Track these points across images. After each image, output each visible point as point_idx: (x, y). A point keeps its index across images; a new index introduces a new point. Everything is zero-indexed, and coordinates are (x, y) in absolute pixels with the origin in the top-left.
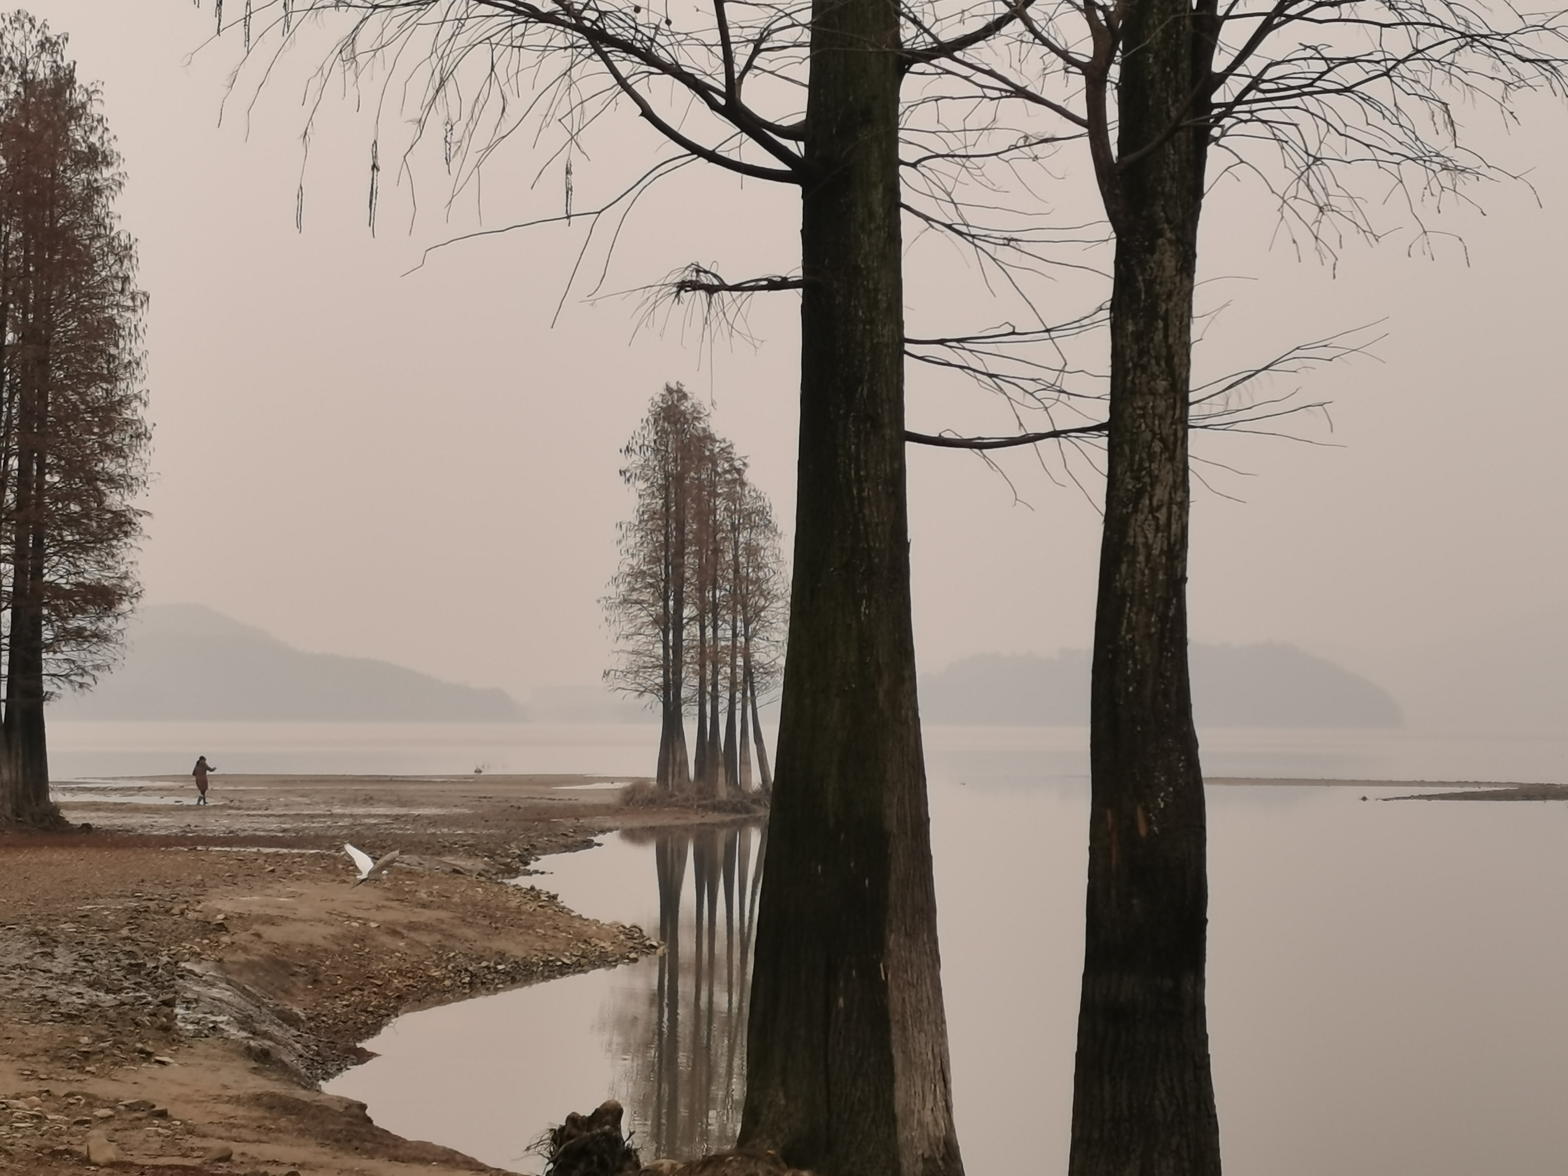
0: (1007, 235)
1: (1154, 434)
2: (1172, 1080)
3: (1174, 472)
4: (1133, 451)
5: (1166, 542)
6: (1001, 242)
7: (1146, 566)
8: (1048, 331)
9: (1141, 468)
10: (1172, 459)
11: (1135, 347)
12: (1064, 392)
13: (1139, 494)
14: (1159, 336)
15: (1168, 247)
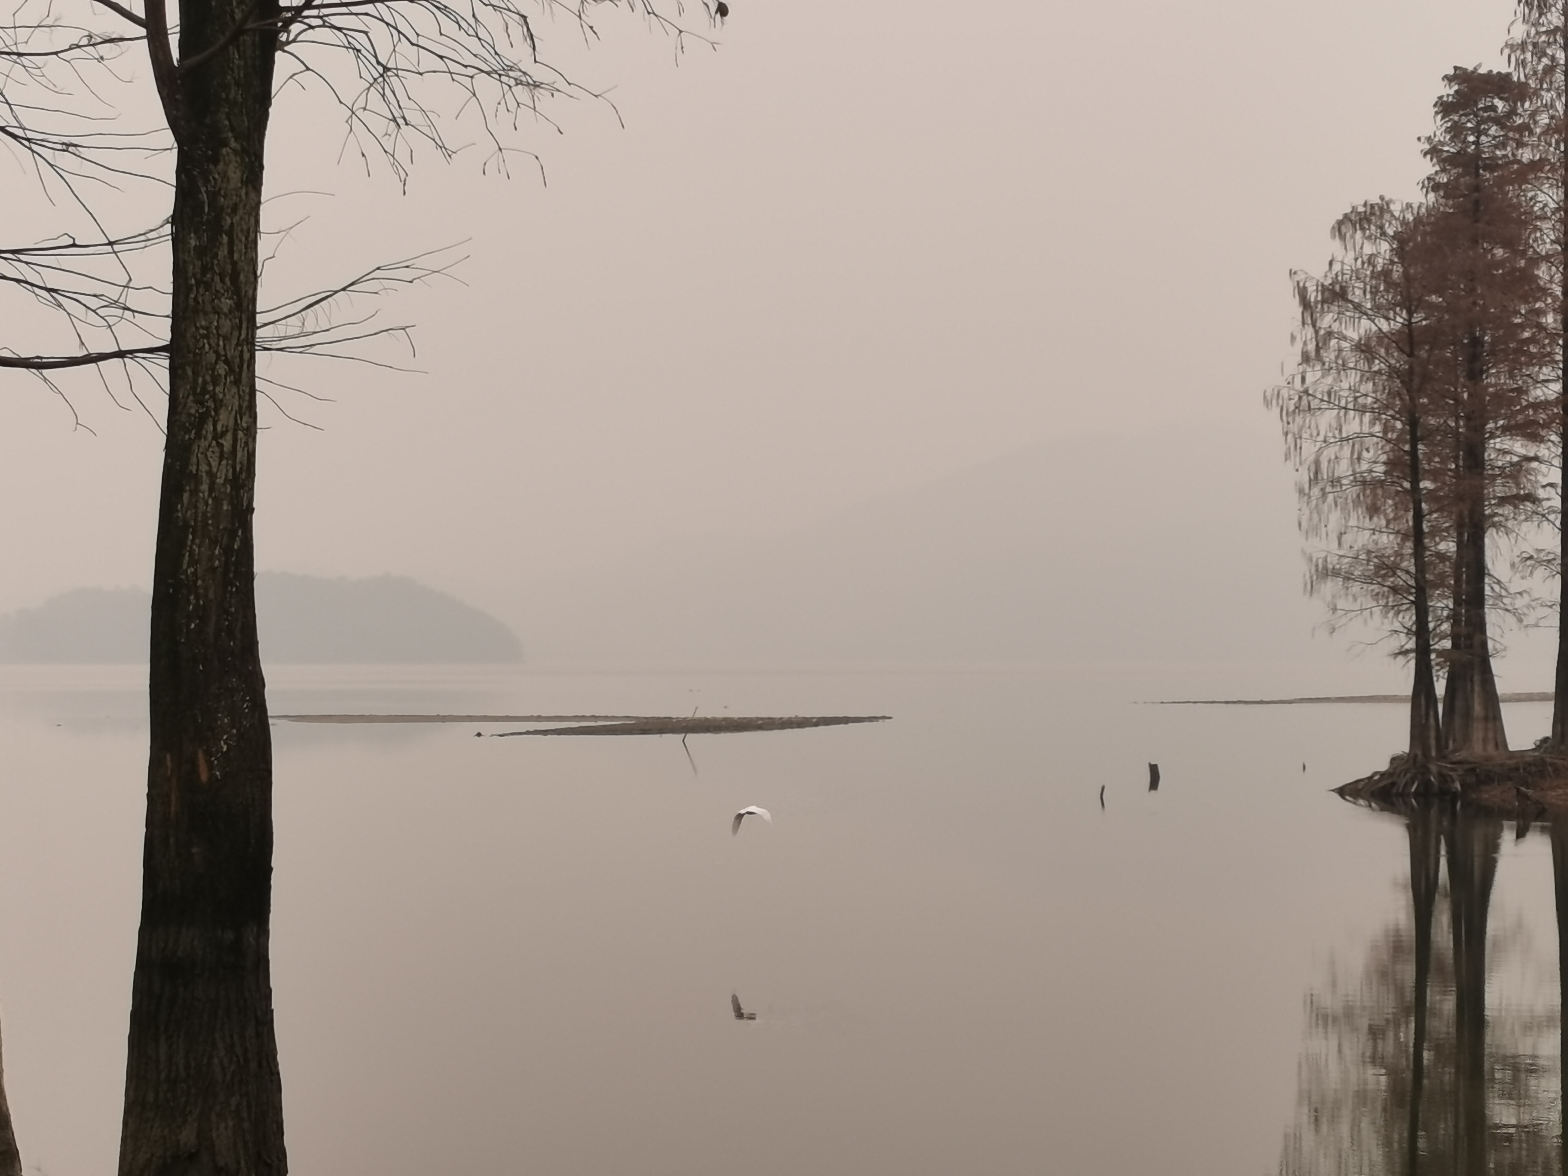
0: (66, 140)
1: (218, 356)
2: (232, 1036)
3: (240, 397)
4: (196, 374)
5: (231, 471)
6: (60, 147)
7: (210, 495)
8: (111, 244)
9: (204, 391)
10: (237, 382)
11: (198, 263)
12: (129, 309)
13: (202, 419)
14: (223, 252)
15: (232, 157)
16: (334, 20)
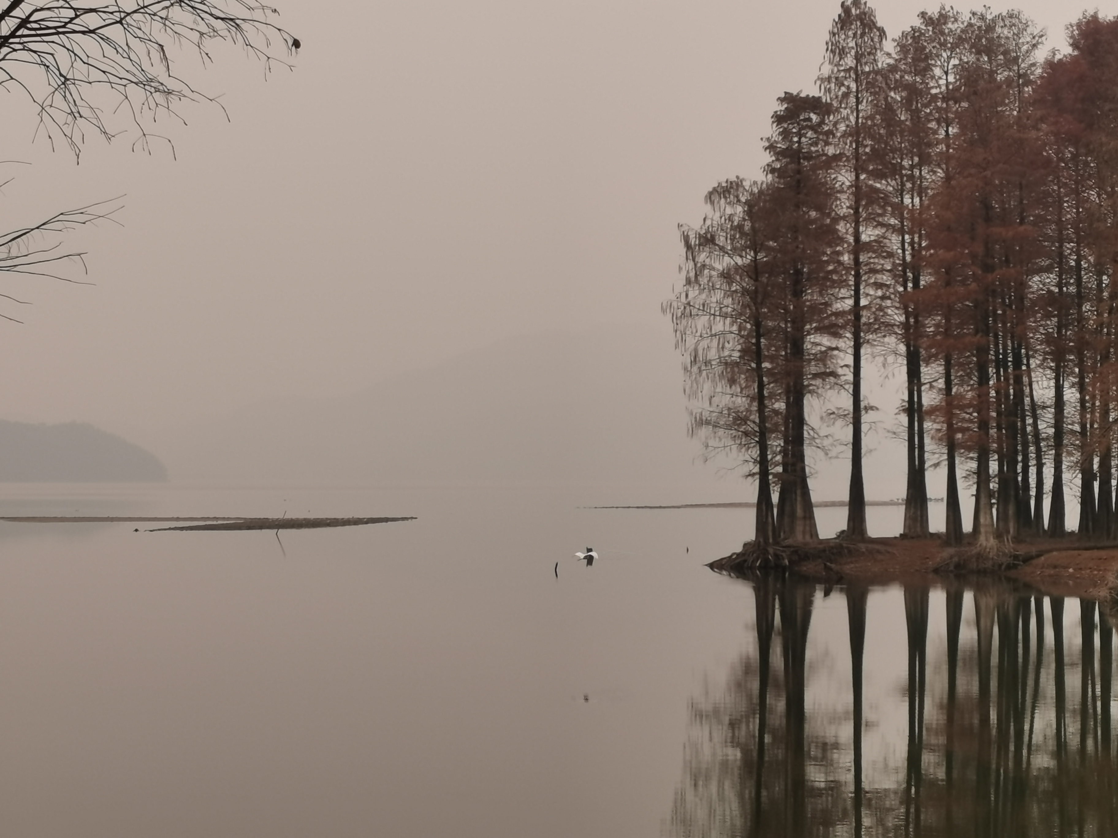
16: (31, 46)
